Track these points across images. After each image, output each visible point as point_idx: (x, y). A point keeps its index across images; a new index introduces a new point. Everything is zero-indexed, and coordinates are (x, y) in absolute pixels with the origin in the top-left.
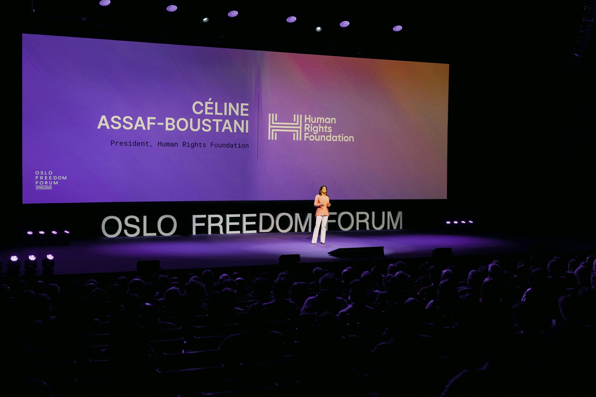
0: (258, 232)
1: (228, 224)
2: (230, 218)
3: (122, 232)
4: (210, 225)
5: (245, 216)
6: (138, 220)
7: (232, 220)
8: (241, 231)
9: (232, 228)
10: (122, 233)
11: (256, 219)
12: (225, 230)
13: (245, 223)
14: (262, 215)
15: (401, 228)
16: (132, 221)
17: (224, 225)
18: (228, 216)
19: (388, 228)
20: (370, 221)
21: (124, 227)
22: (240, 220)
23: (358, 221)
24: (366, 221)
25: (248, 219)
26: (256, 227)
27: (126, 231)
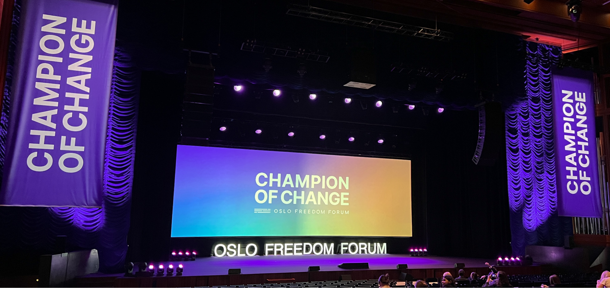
0: (303, 254)
1: (286, 249)
2: (287, 246)
3: (226, 253)
4: (276, 250)
5: (296, 245)
6: (235, 247)
7: (288, 247)
8: (293, 254)
9: (289, 252)
10: (226, 255)
11: (302, 247)
12: (284, 253)
13: (295, 249)
14: (305, 244)
15: (386, 252)
16: (232, 247)
17: (284, 249)
18: (286, 245)
19: (378, 253)
20: (367, 249)
21: (227, 251)
22: (293, 247)
23: (361, 249)
24: (365, 248)
25: (297, 247)
26: (301, 251)
27: (228, 253)
